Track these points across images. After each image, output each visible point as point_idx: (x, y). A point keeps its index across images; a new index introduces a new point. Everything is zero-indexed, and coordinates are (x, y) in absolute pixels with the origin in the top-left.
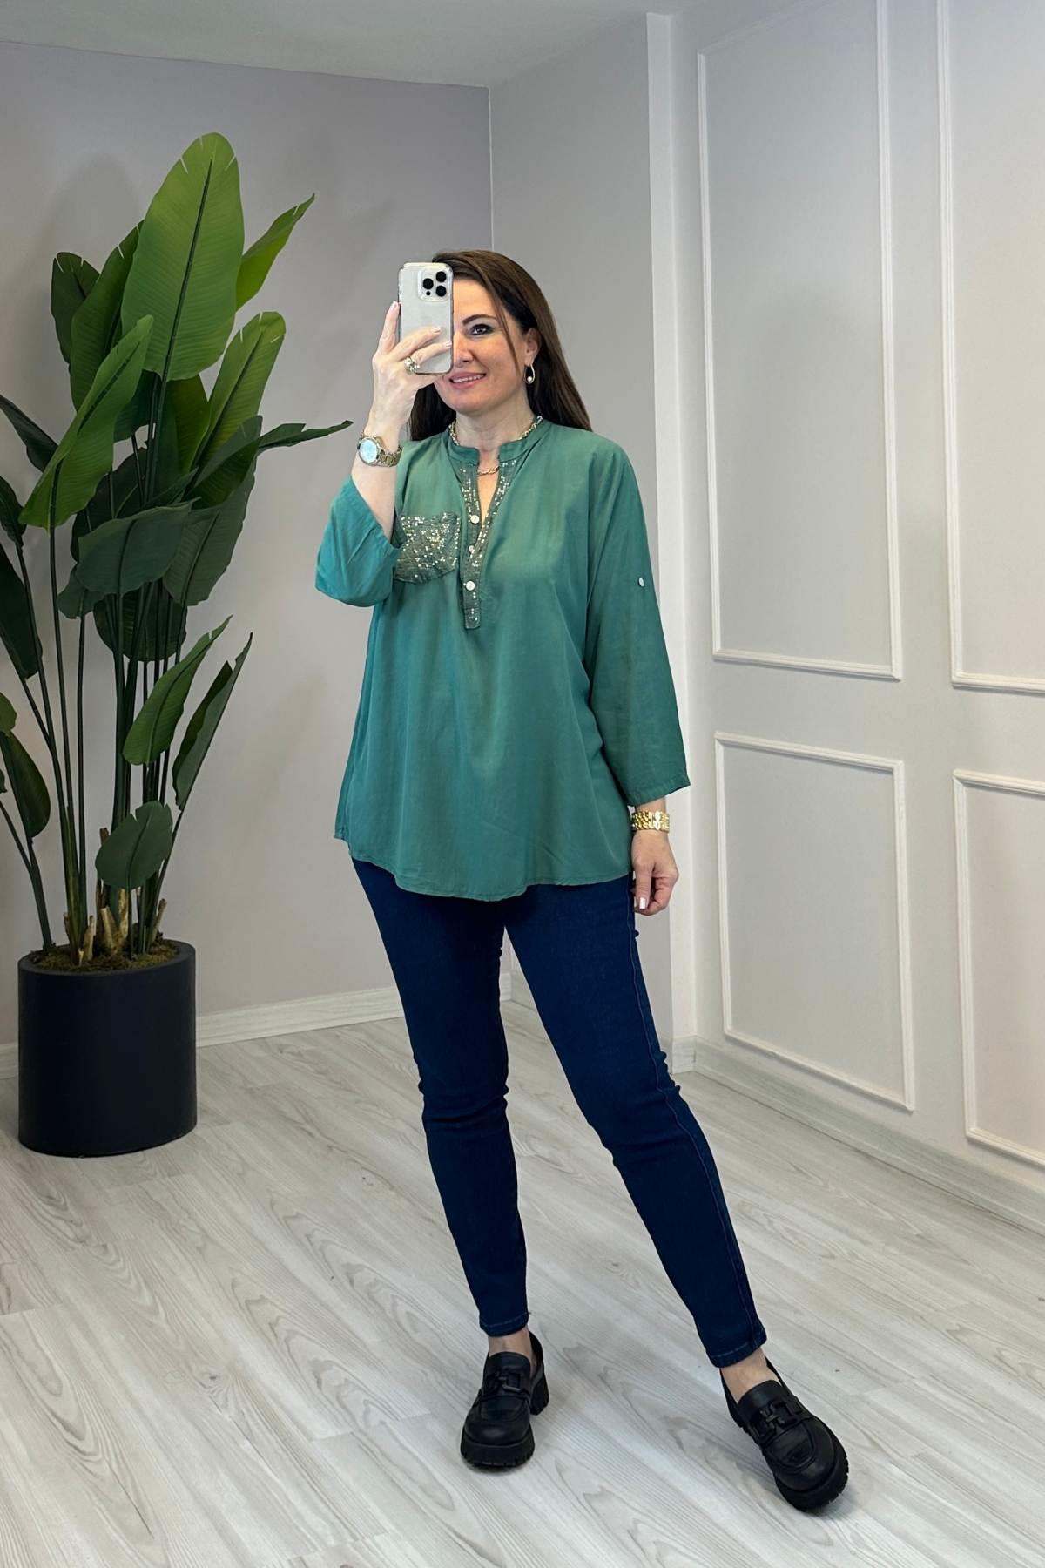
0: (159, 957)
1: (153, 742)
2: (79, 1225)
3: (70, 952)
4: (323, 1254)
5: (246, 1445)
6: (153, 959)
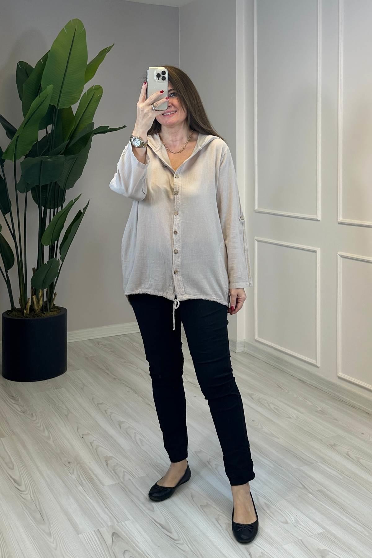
0: (54, 313)
1: (52, 238)
2: (23, 407)
3: (21, 311)
4: (111, 417)
5: (80, 488)
6: (51, 313)
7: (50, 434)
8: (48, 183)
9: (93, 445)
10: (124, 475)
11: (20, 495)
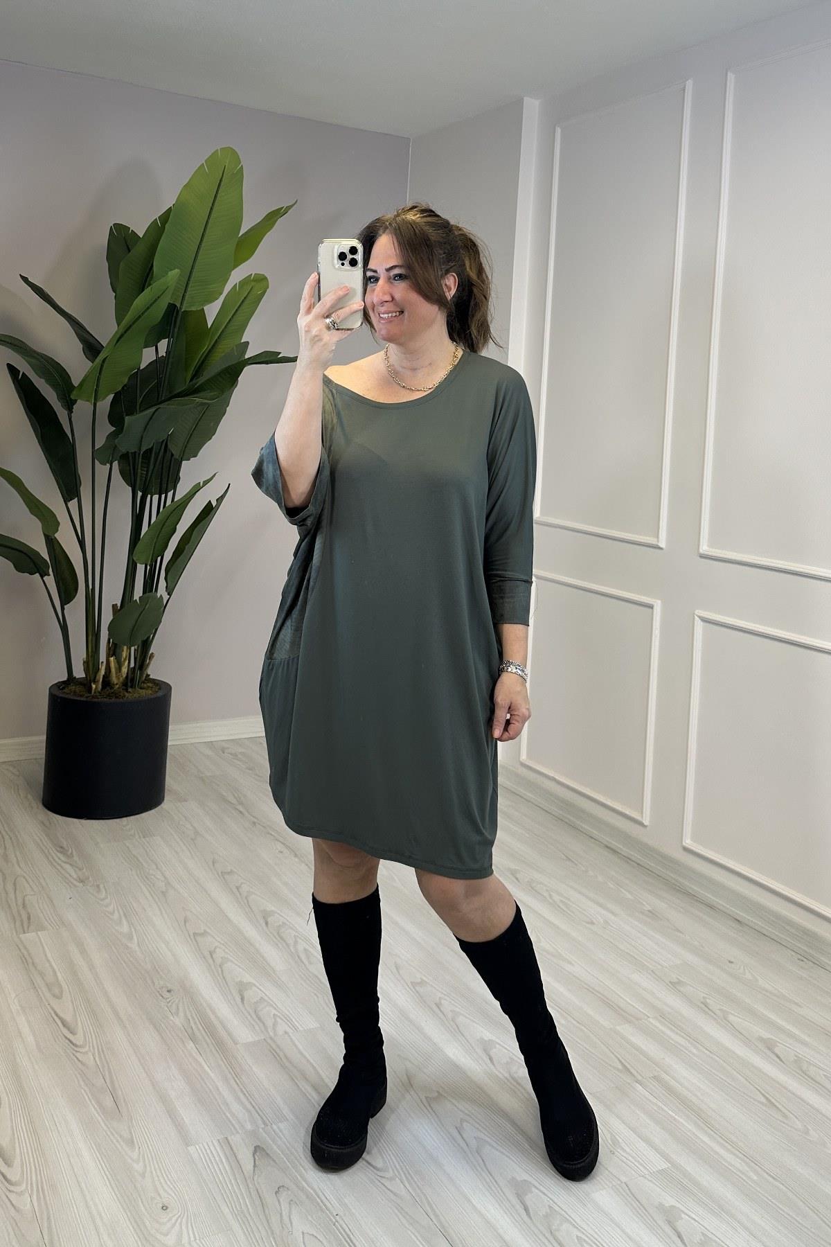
0: (147, 692)
1: (154, 551)
2: (81, 870)
3: (86, 684)
4: (248, 901)
5: (191, 1045)
6: (143, 692)
7: (133, 930)
8: (154, 447)
9: (214, 956)
10: (275, 1023)
11: (74, 1055)
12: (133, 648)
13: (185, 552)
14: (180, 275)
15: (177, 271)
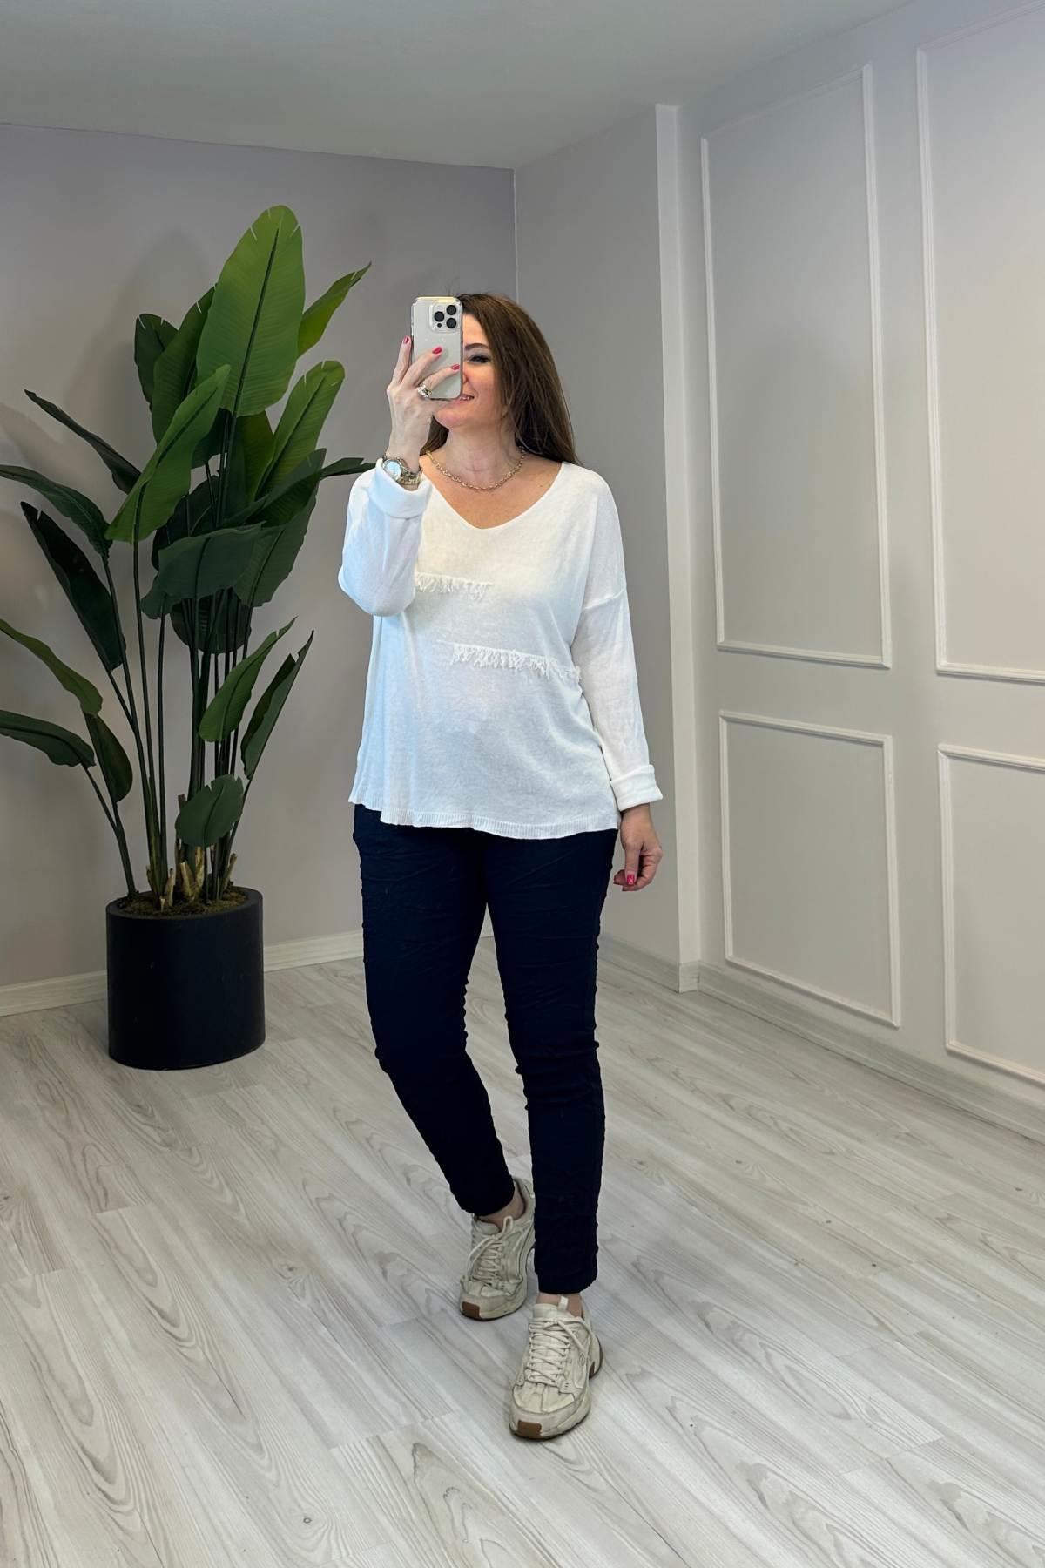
0: (232, 902)
1: (225, 724)
2: (165, 1131)
3: (152, 899)
4: (382, 1156)
5: (323, 1331)
6: (226, 904)
7: (239, 1199)
8: (215, 593)
9: (345, 1224)
10: (428, 1301)
11: (178, 1350)
12: (208, 849)
13: (264, 723)
14: (231, 372)
15: (227, 367)
